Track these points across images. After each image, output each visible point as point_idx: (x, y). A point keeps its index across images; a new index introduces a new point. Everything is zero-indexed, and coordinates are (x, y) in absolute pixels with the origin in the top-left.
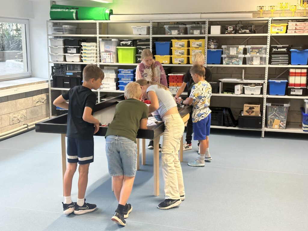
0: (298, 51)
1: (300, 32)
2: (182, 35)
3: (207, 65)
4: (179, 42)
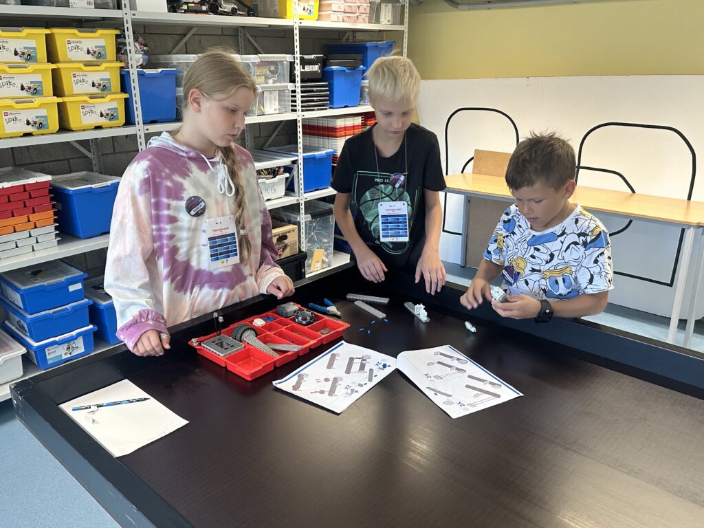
1: (350, 20)
2: (14, 8)
3: (147, 130)
4: (9, 40)
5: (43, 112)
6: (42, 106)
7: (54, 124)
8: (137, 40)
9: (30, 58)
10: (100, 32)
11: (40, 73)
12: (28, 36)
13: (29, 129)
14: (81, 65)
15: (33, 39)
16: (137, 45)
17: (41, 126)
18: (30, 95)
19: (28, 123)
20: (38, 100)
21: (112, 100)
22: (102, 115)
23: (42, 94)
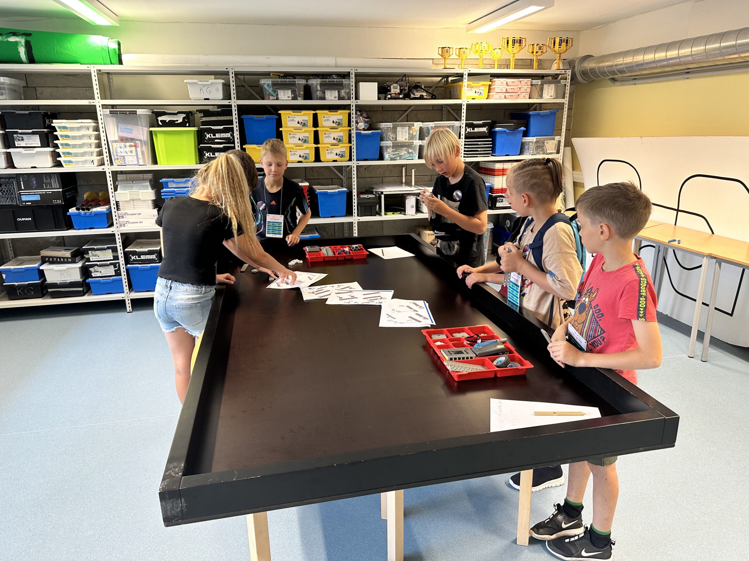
0: (508, 131)
1: (512, 98)
2: (300, 102)
3: (358, 163)
4: (296, 116)
5: (307, 151)
6: (307, 148)
7: (312, 157)
8: (361, 115)
9: (304, 125)
10: (340, 111)
11: (308, 132)
12: (304, 115)
13: (301, 159)
14: (328, 129)
15: (307, 116)
16: (361, 118)
17: (306, 158)
18: (303, 143)
19: (300, 156)
20: (305, 145)
21: (342, 147)
22: (336, 154)
23: (308, 143)
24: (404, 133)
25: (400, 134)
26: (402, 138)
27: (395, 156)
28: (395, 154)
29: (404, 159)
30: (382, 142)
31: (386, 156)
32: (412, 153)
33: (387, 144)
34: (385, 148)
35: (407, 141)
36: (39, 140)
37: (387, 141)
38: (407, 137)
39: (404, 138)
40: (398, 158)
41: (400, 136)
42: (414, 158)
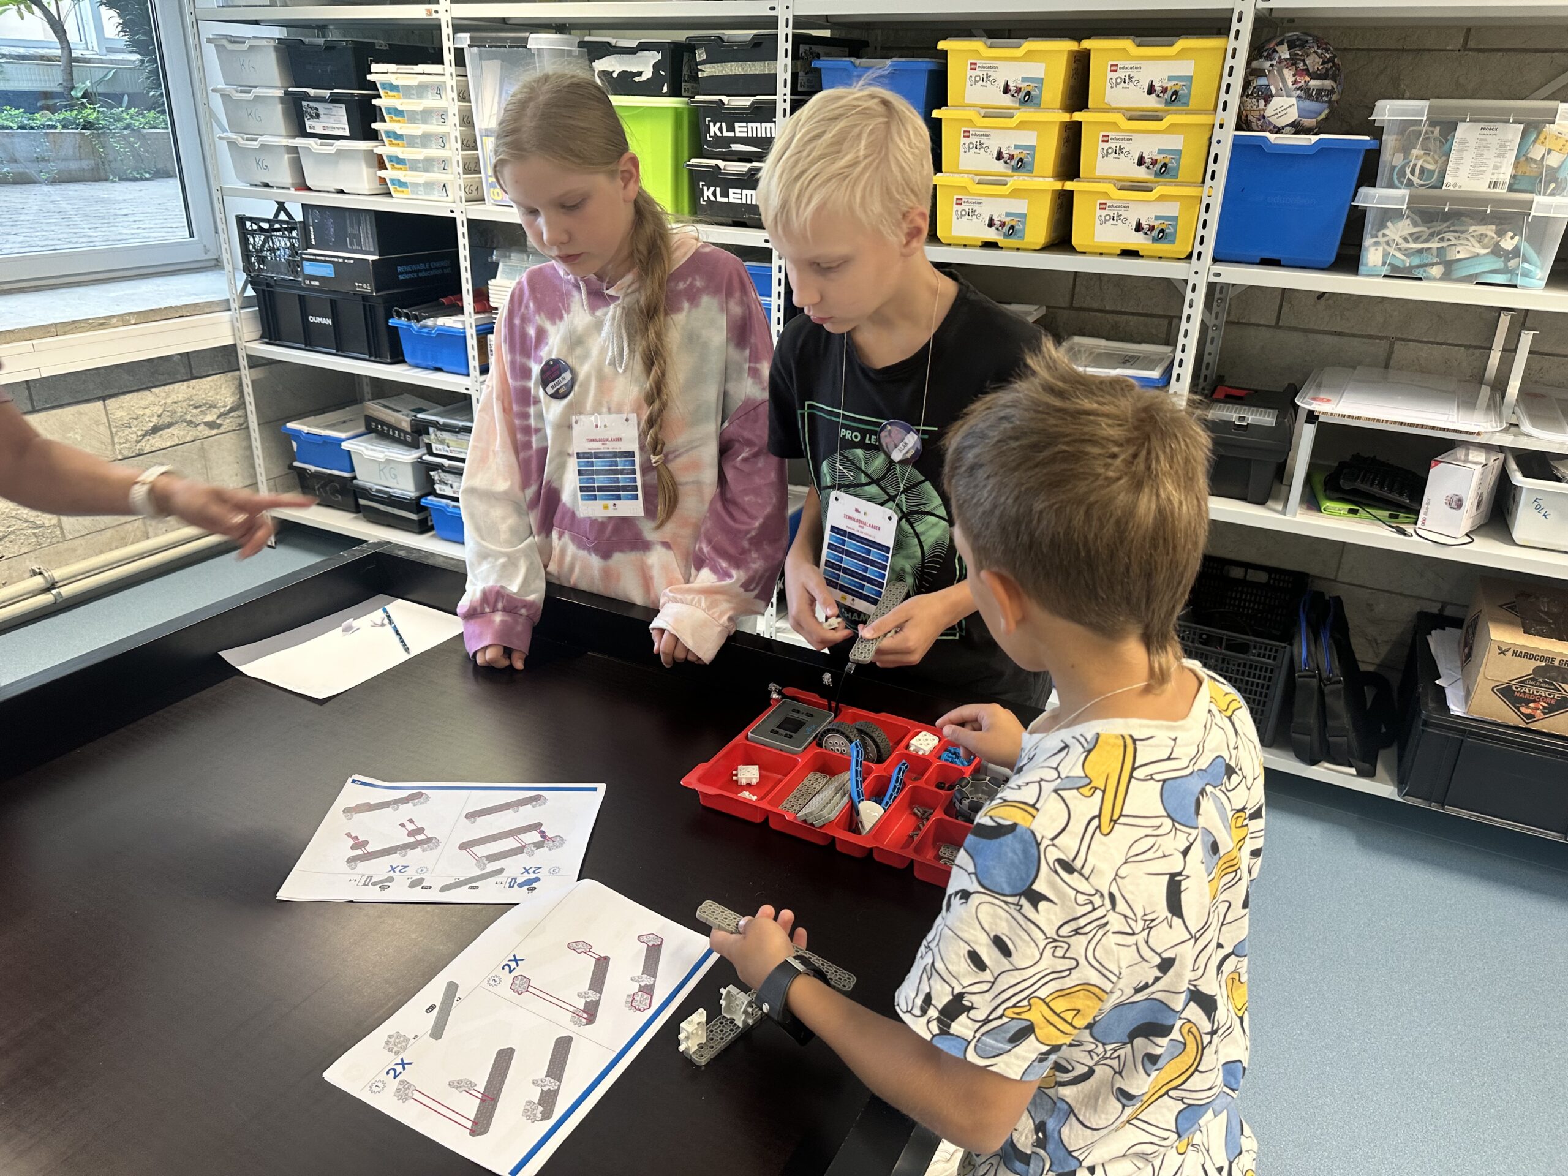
3: (1218, 275)
4: (999, 64)
5: (1020, 206)
6: (1022, 193)
8: (1293, 62)
9: (1028, 98)
10: (1183, 43)
12: (1030, 55)
13: (992, 235)
14: (1119, 118)
15: (1044, 62)
16: (1288, 74)
17: (1013, 231)
18: (1010, 172)
19: (991, 224)
20: (1019, 181)
21: (1162, 198)
22: (1138, 228)
23: (1031, 171)
24: (1490, 155)
25: (1469, 156)
26: (1475, 175)
27: (1416, 261)
28: (1420, 251)
29: (1468, 279)
30: (1363, 190)
31: (1373, 255)
32: (1516, 252)
33: (1388, 199)
34: (1370, 219)
35: (1502, 192)
36: (345, 119)
37: (1391, 185)
38: (1505, 174)
39: (1489, 177)
40: (1436, 271)
41: (1465, 170)
42: (1519, 281)
